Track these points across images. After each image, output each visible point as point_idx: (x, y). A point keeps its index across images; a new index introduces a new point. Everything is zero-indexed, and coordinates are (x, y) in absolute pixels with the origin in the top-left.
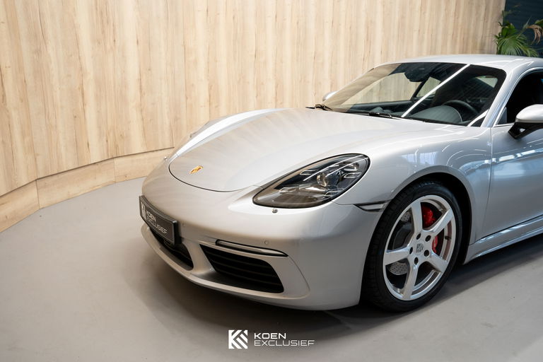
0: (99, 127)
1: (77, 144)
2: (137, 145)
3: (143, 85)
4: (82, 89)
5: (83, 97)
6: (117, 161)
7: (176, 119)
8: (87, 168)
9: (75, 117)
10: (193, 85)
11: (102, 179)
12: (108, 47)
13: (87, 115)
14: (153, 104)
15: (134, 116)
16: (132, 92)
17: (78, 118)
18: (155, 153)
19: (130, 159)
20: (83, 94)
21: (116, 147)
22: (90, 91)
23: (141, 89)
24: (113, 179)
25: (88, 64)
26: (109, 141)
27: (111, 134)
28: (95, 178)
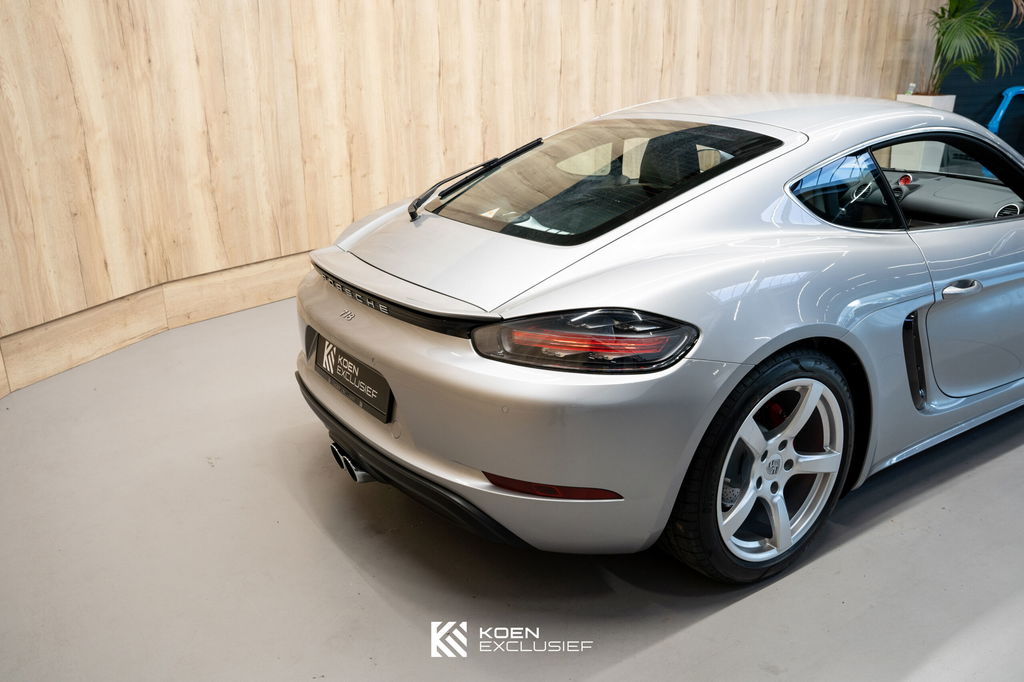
0: (128, 230)
1: (81, 266)
2: (208, 256)
3: (214, 142)
4: (87, 160)
5: (89, 176)
6: (168, 289)
7: (285, 203)
8: (109, 307)
9: (76, 214)
10: (315, 137)
11: (138, 326)
12: (137, 73)
13: (100, 209)
14: (236, 178)
15: (198, 202)
16: (193, 157)
17: (80, 216)
18: (246, 270)
19: (195, 283)
20: (88, 169)
21: (166, 263)
22: (104, 163)
23: (209, 151)
24: (163, 323)
25: (96, 110)
26: (150, 254)
27: (154, 241)
28: (125, 325)
